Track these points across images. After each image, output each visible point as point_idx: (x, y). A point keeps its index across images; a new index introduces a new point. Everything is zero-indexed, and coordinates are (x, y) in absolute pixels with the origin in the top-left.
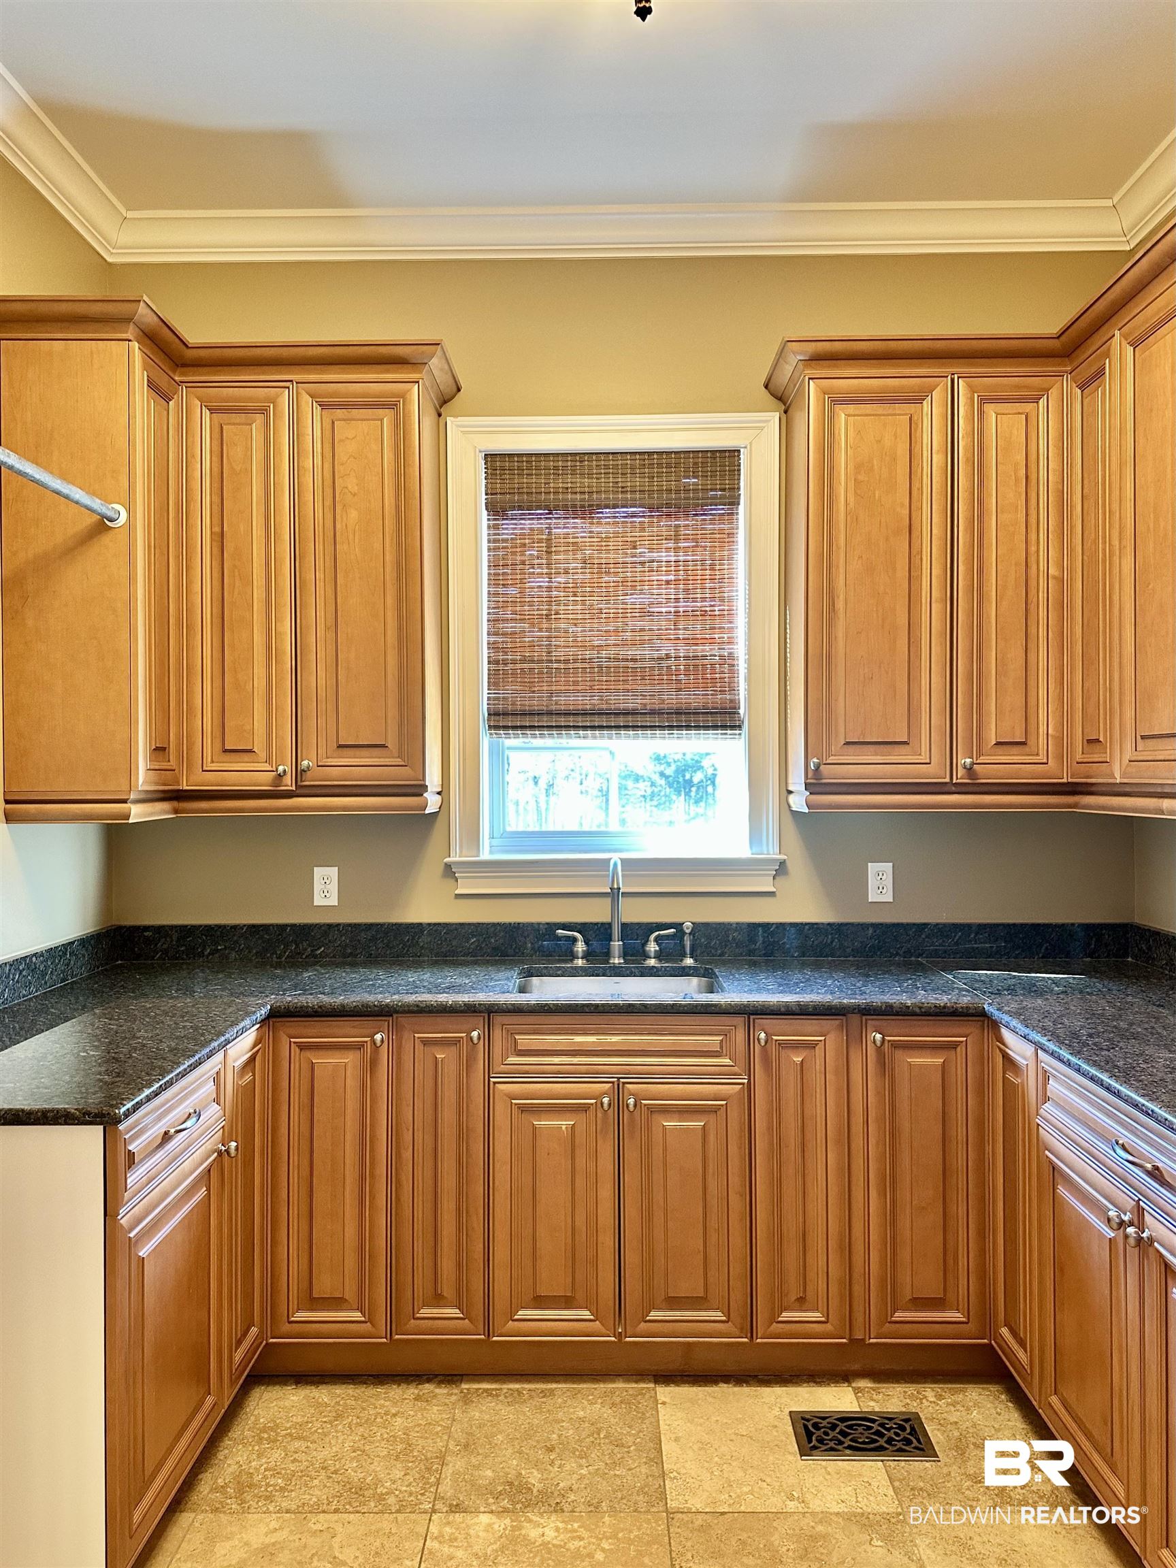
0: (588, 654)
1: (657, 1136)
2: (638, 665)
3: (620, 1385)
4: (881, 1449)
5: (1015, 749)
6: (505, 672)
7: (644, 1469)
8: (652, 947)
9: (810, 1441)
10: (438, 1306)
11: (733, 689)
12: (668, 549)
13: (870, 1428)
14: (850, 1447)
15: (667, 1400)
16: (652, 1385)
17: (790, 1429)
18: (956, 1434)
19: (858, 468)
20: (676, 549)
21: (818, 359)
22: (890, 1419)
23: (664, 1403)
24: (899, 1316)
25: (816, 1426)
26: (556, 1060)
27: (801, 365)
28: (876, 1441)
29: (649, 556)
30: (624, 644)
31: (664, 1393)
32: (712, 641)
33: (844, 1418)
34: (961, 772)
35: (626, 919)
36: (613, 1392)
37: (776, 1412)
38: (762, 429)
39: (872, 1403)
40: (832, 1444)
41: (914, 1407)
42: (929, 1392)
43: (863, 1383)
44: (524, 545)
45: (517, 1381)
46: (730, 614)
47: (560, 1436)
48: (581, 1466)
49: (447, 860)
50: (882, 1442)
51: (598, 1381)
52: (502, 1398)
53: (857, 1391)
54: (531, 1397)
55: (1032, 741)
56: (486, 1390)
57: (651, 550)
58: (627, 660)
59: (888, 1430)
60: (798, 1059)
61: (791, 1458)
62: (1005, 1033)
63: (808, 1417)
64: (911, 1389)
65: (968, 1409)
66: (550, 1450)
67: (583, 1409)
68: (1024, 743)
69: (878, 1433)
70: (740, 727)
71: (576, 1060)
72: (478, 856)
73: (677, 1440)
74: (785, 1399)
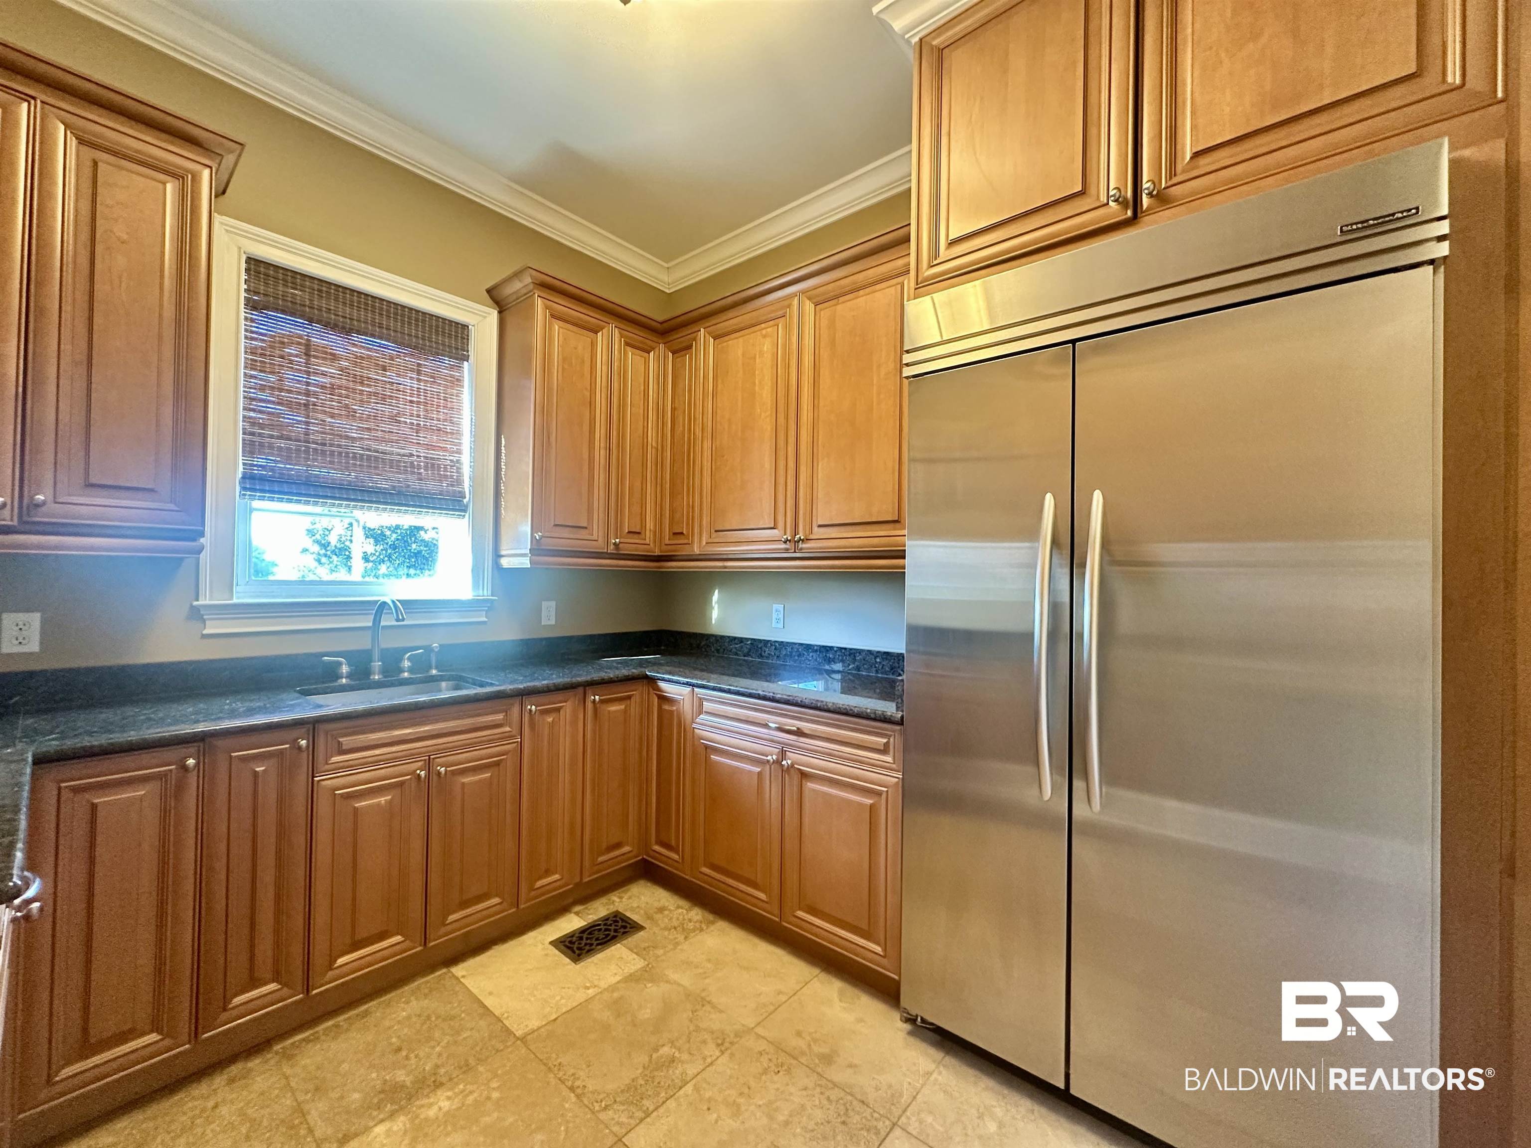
0: (343, 442)
1: (457, 789)
2: (388, 457)
3: (421, 981)
4: (614, 937)
5: (636, 536)
6: (261, 445)
7: (482, 1023)
8: (406, 664)
9: (574, 952)
10: (257, 987)
11: (459, 482)
12: (411, 378)
13: (600, 930)
14: (598, 945)
15: (464, 973)
16: (444, 970)
17: (557, 952)
18: (642, 912)
19: (564, 359)
20: (419, 380)
21: (544, 286)
22: (607, 919)
23: (463, 977)
24: (601, 859)
25: (570, 942)
26: (377, 752)
27: (531, 286)
28: (608, 935)
29: (396, 379)
30: (376, 439)
31: (459, 970)
32: (445, 449)
33: (583, 931)
34: (612, 547)
35: (384, 645)
36: (418, 988)
37: (540, 946)
38: (485, 317)
39: (591, 916)
40: (587, 948)
41: (612, 909)
42: (614, 897)
43: (577, 908)
44: (283, 343)
45: (327, 1020)
46: (458, 433)
47: (399, 1037)
48: (434, 1047)
49: (195, 603)
50: (612, 933)
51: (401, 986)
52: (323, 1038)
53: (577, 914)
54: (351, 1024)
55: (643, 533)
56: (304, 1040)
57: (399, 375)
58: (378, 452)
59: (611, 925)
60: (550, 720)
61: (569, 967)
62: (662, 685)
63: (563, 940)
64: (604, 900)
65: (638, 897)
66: (399, 1049)
67: (403, 1010)
68: (639, 533)
69: (606, 930)
70: (465, 511)
71: (394, 749)
72: (231, 598)
73: (490, 994)
74: (540, 937)
